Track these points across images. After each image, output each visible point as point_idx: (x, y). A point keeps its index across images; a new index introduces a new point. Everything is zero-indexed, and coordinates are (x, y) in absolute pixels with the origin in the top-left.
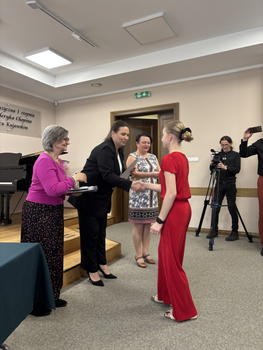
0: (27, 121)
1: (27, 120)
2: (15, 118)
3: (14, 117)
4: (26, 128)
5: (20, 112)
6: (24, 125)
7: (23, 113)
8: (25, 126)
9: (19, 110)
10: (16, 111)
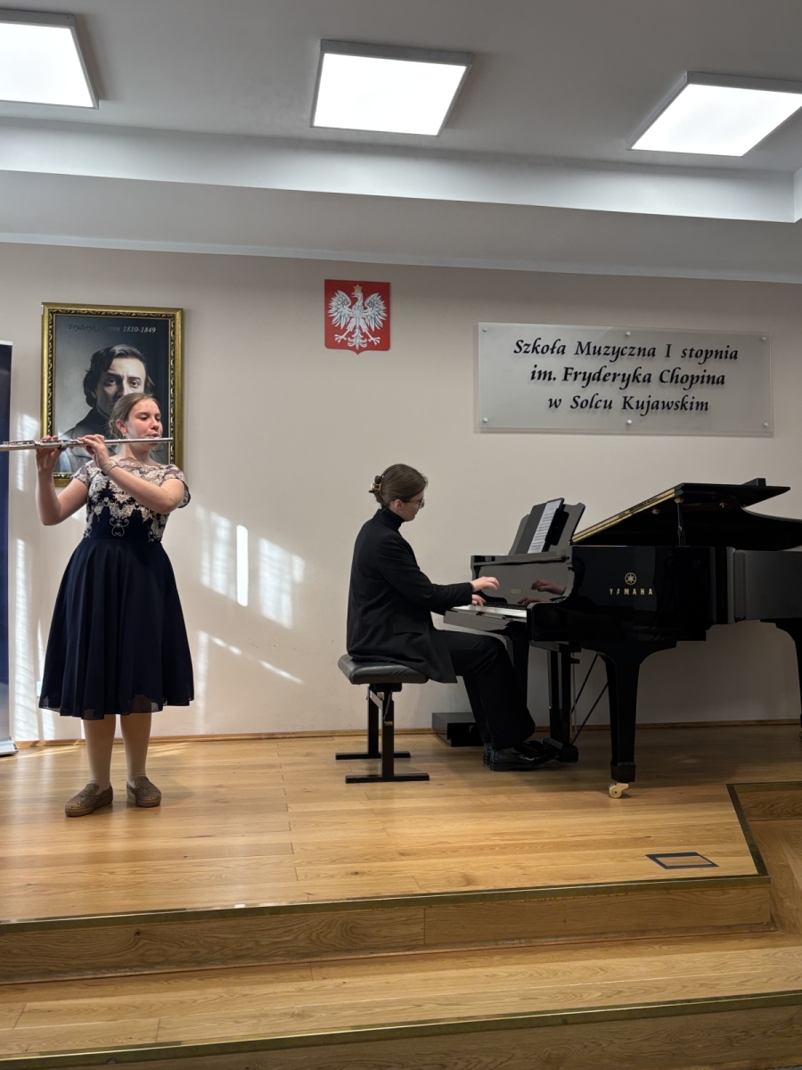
0: (706, 379)
1: (706, 374)
2: (655, 378)
3: (650, 375)
4: (703, 406)
5: (676, 353)
6: (690, 397)
7: (688, 352)
8: (695, 401)
9: (669, 346)
10: (661, 352)
